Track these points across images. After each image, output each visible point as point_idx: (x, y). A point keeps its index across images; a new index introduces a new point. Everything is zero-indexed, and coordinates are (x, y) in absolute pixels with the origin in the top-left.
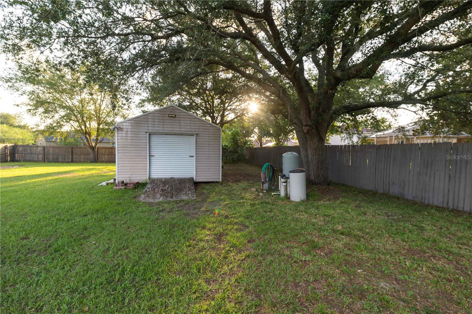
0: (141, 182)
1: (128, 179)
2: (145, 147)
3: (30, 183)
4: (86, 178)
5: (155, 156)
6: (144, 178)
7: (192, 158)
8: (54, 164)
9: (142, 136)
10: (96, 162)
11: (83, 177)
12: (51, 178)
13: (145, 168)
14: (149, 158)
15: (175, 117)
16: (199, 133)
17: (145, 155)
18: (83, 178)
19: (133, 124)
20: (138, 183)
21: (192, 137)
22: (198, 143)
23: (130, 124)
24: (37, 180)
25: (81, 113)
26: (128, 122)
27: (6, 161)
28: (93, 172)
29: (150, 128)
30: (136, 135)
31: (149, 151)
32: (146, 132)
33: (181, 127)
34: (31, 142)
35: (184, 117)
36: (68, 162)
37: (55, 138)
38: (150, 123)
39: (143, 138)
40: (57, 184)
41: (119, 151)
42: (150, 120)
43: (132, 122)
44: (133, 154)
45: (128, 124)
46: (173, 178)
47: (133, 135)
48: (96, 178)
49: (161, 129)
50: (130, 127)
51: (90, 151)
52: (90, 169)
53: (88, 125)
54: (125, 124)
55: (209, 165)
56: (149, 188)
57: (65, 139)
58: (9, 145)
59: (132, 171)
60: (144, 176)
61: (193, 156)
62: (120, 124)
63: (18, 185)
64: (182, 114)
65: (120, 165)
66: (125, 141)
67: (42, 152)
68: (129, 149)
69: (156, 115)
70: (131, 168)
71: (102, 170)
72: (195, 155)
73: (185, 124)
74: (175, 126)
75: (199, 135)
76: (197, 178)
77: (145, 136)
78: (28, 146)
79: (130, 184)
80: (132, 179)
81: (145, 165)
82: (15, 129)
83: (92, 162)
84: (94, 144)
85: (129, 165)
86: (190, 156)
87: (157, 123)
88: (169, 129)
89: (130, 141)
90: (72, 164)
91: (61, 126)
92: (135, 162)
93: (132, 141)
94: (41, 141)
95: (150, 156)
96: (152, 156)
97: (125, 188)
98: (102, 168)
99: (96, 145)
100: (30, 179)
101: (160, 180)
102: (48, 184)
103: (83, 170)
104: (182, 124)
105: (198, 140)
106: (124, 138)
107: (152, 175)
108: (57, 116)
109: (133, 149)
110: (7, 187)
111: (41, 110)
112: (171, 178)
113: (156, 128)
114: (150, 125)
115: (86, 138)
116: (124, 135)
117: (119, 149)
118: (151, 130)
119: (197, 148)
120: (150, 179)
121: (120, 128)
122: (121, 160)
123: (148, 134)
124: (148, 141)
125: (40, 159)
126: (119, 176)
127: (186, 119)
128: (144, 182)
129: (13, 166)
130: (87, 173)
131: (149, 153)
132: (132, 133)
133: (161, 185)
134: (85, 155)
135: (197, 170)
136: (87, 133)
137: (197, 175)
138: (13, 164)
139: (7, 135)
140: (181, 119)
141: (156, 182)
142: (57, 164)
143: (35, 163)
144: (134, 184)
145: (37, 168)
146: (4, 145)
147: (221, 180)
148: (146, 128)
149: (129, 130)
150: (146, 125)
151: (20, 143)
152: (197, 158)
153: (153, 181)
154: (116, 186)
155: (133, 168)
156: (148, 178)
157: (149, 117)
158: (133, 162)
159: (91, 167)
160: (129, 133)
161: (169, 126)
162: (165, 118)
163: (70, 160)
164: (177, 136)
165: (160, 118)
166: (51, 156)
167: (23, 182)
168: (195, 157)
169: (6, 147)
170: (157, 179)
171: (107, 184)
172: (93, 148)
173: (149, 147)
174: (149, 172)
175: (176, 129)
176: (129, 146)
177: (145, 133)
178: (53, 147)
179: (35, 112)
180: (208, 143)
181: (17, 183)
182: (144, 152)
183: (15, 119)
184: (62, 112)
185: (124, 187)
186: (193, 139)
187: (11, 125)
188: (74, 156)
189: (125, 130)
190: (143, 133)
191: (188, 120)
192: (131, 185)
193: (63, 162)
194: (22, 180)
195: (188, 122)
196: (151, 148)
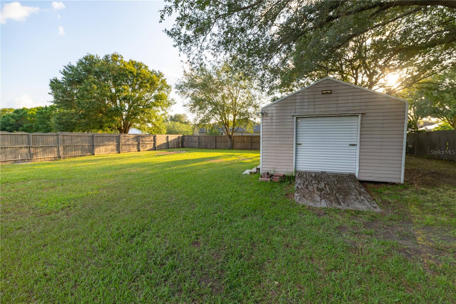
0: (287, 174)
1: (272, 170)
2: (292, 133)
3: (193, 166)
4: (230, 165)
5: (302, 145)
6: (290, 170)
7: (354, 148)
8: (205, 150)
9: (289, 120)
10: (233, 149)
11: (227, 163)
12: (205, 163)
13: (290, 158)
14: (296, 146)
15: (331, 93)
16: (366, 111)
17: (291, 143)
18: (228, 165)
19: (279, 108)
20: (284, 176)
21: (355, 118)
22: (365, 126)
23: (275, 108)
24: (197, 164)
25: (223, 107)
26: (273, 106)
27: (179, 147)
28: (233, 158)
29: (297, 111)
30: (280, 121)
31: (296, 139)
32: (294, 116)
33: (339, 105)
34: (191, 133)
35: (344, 91)
36: (213, 149)
37: (205, 129)
38: (297, 104)
39: (289, 124)
40: (210, 169)
41: (264, 139)
42: (297, 101)
43: (277, 105)
44: (277, 143)
45: (273, 108)
46: (325, 172)
47: (278, 121)
48: (237, 165)
49: (311, 110)
50: (275, 112)
51: (228, 139)
52: (231, 156)
53: (227, 118)
54: (270, 108)
55: (383, 158)
56: (300, 184)
57: (212, 129)
58: (181, 135)
59: (276, 161)
60: (291, 167)
61: (354, 145)
62: (265, 109)
63: (186, 168)
64: (341, 87)
65: (264, 154)
66: (269, 127)
67: (198, 141)
68: (274, 136)
69: (306, 94)
70: (276, 158)
71: (239, 156)
72: (358, 143)
73: (345, 101)
74: (331, 106)
75: (367, 115)
76: (361, 174)
77: (291, 120)
78: (190, 136)
79: (276, 176)
80: (276, 170)
81: (291, 155)
82: (183, 125)
83: (229, 149)
84: (231, 134)
85: (273, 154)
86: (350, 145)
87: (306, 104)
88: (322, 110)
89: (275, 127)
90: (216, 150)
91: (209, 120)
92: (279, 152)
93: (278, 127)
94: (197, 132)
95: (297, 144)
96: (299, 144)
97: (271, 181)
98: (239, 155)
99: (233, 134)
100: (193, 163)
101: (309, 174)
102: (204, 168)
103: (226, 157)
104: (340, 102)
105: (364, 122)
106: (269, 124)
107: (298, 167)
108: (207, 112)
109: (278, 136)
110: (179, 169)
111: (197, 107)
112: (323, 173)
113: (305, 110)
114: (297, 107)
115: (226, 128)
116: (269, 121)
117: (264, 136)
118: (299, 112)
119: (363, 133)
120: (296, 171)
121: (266, 113)
122: (266, 148)
123: (295, 118)
124: (295, 127)
125: (197, 146)
126: (264, 166)
127: (347, 94)
128: (290, 175)
129: (183, 151)
130: (230, 159)
131: (296, 141)
132: (278, 118)
133: (313, 182)
134: (224, 143)
135: (361, 164)
136: (227, 124)
137: (361, 171)
138: (183, 149)
139: (179, 129)
140: (339, 95)
141: (304, 176)
142: (207, 150)
143: (194, 149)
144: (281, 177)
145: (195, 153)
146: (178, 136)
147: (402, 181)
148: (293, 111)
149: (274, 115)
150: (293, 108)
151: (186, 134)
152: (362, 147)
153: (301, 175)
154: (262, 177)
155: (278, 158)
156: (293, 170)
157: (297, 98)
158: (277, 152)
159: (230, 154)
160: (274, 118)
161: (322, 106)
162: (318, 96)
163: (215, 147)
164: (333, 118)
165: (310, 97)
166: (203, 144)
167: (189, 166)
168: (358, 146)
169: (179, 137)
170: (306, 173)
171: (251, 173)
172: (230, 137)
173: (296, 134)
174: (296, 163)
175: (331, 109)
176: (274, 133)
177: (291, 117)
178: (204, 137)
179: (194, 109)
180: (381, 125)
181: (185, 166)
182: (290, 139)
183: (183, 118)
184: (210, 108)
185: (269, 179)
186: (357, 122)
187: (181, 122)
188: (217, 144)
189: (270, 115)
190: (289, 117)
191: (350, 94)
192: (277, 178)
193: (210, 148)
194: (188, 163)
195: (350, 98)
196: (299, 135)
